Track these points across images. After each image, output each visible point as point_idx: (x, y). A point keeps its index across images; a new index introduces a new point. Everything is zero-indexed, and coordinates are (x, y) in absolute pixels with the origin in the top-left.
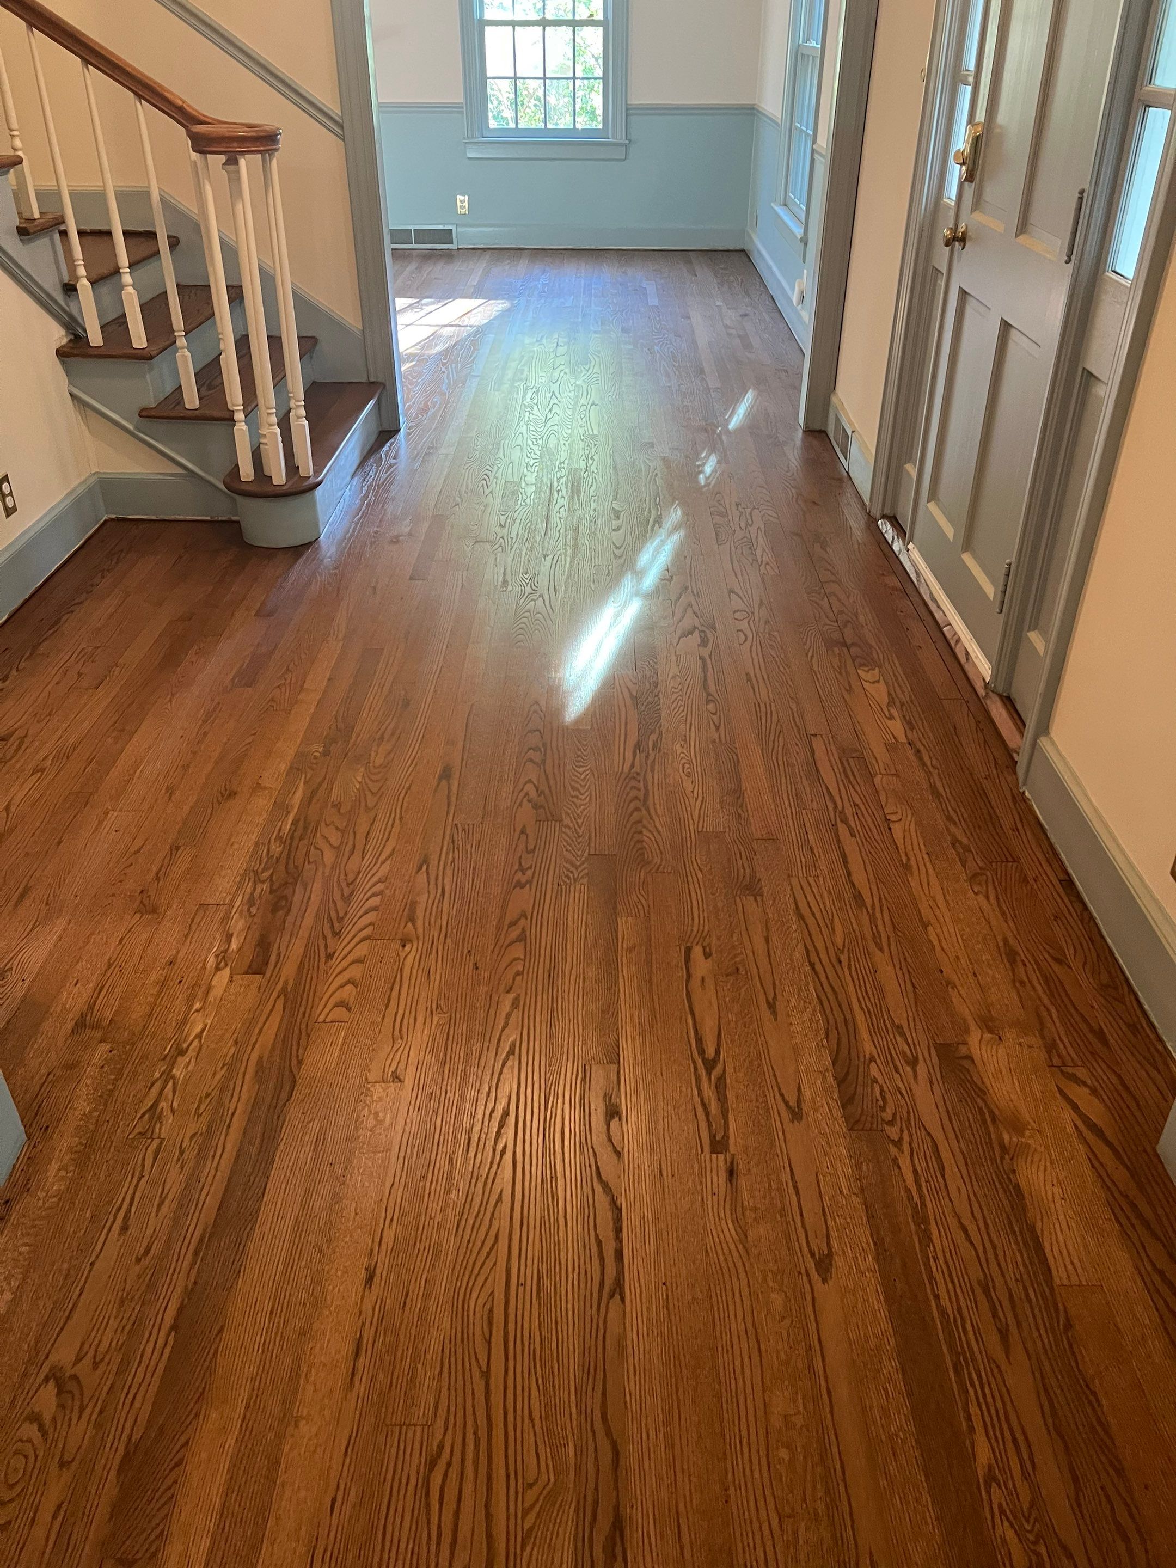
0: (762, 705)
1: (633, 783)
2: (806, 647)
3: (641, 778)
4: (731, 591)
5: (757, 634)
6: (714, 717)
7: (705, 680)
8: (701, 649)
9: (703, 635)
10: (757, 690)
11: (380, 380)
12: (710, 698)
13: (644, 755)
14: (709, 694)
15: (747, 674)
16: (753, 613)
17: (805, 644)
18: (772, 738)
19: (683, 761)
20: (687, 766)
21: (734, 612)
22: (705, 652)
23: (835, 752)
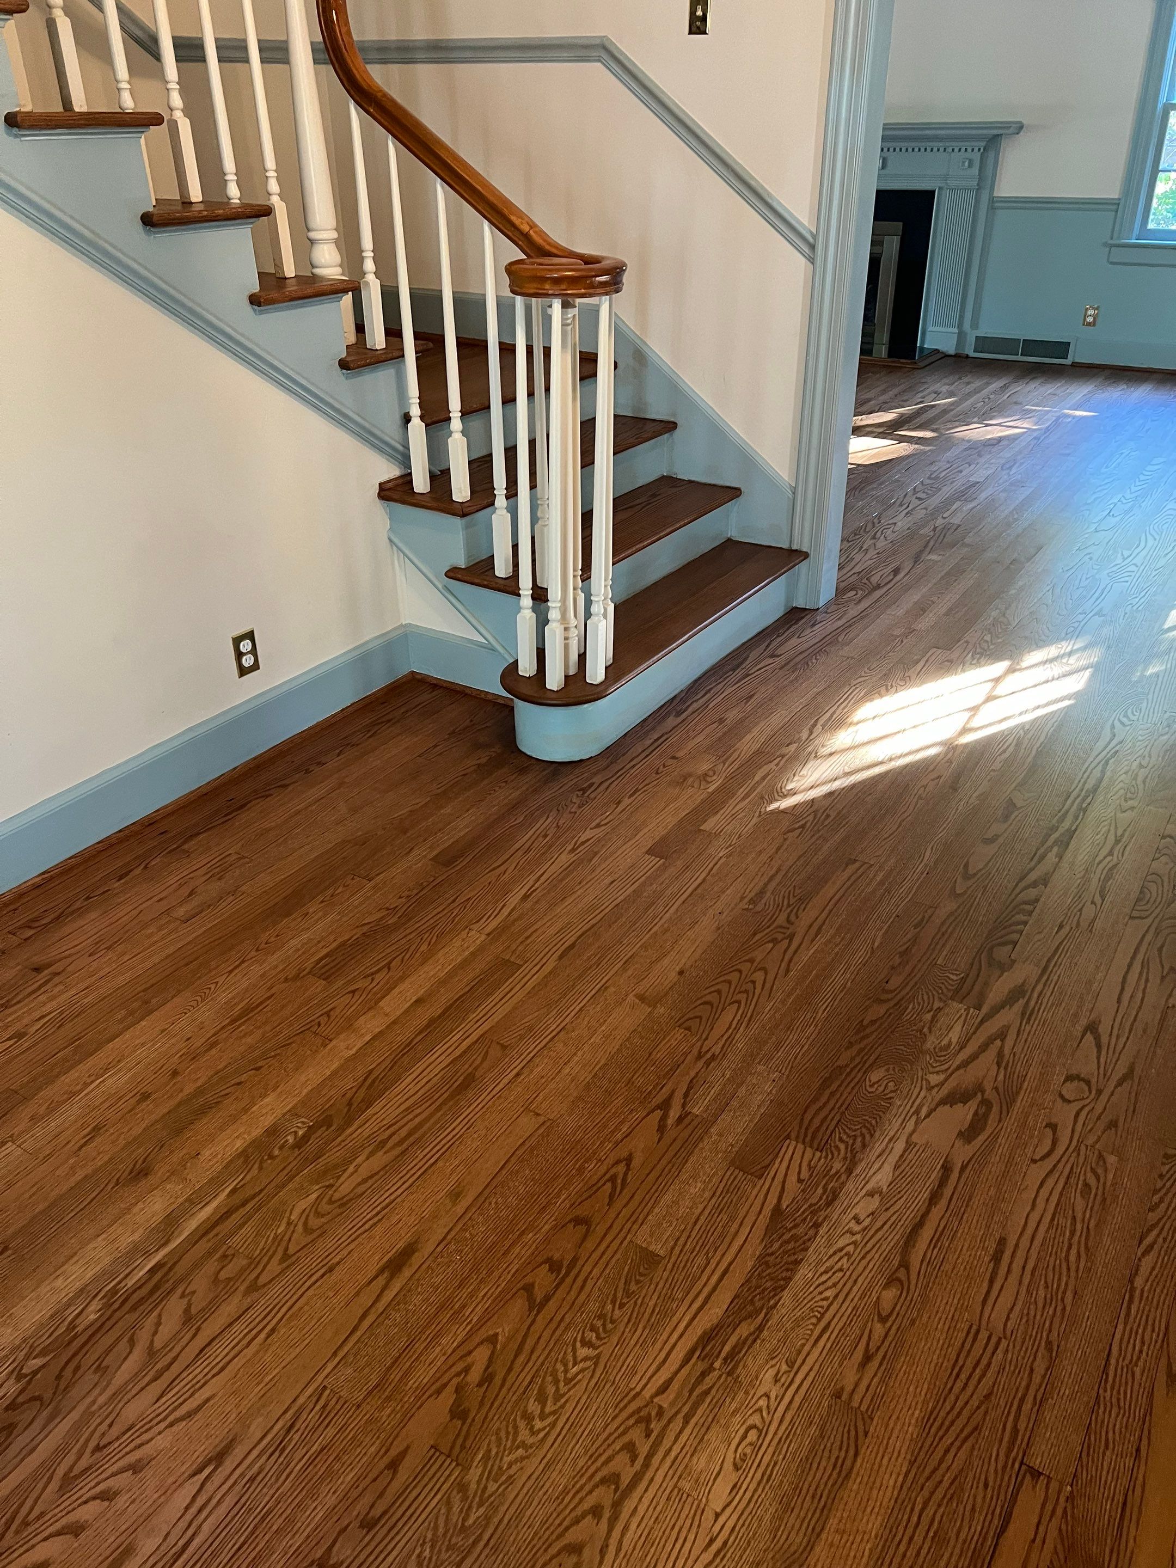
0: (983, 1335)
1: (636, 1434)
2: (1152, 1217)
3: (656, 1426)
4: (1092, 1028)
5: (1078, 1149)
6: (879, 1329)
7: (919, 1225)
8: (959, 1143)
9: (983, 1110)
10: (997, 1287)
11: (804, 550)
12: (902, 1274)
13: (701, 1366)
14: (905, 1264)
15: (1002, 1242)
16: (1099, 1092)
17: (1152, 1209)
18: (948, 1440)
19: (756, 1420)
20: (752, 1435)
21: (1069, 1078)
22: (962, 1153)
23: (1049, 1545)
